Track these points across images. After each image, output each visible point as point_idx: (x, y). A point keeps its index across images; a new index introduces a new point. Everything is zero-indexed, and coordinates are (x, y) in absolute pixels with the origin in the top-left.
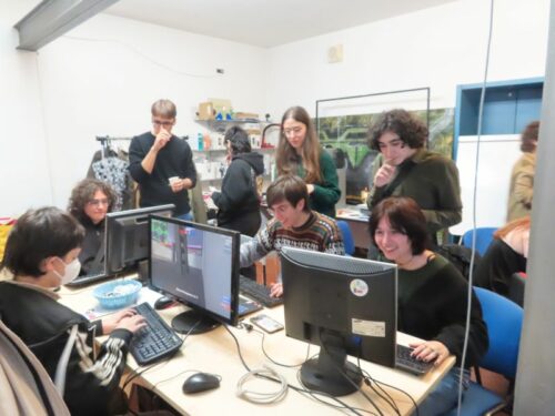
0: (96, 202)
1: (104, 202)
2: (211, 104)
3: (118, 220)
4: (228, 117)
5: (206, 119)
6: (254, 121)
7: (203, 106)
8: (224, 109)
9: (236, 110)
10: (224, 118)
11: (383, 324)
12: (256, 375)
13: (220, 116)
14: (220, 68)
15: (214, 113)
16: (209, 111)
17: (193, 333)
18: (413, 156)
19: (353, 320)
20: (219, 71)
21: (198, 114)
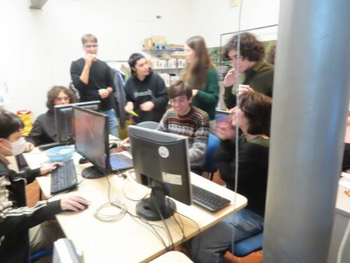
0: (60, 99)
1: (65, 99)
2: (151, 39)
3: (62, 110)
4: (163, 47)
5: (148, 49)
6: (182, 50)
7: (146, 40)
8: (160, 42)
9: (169, 42)
10: (161, 48)
11: (179, 177)
12: (112, 204)
13: (158, 47)
14: (159, 15)
15: (154, 45)
16: (150, 44)
17: (89, 178)
18: (254, 66)
19: (163, 173)
20: (158, 17)
21: (144, 46)
